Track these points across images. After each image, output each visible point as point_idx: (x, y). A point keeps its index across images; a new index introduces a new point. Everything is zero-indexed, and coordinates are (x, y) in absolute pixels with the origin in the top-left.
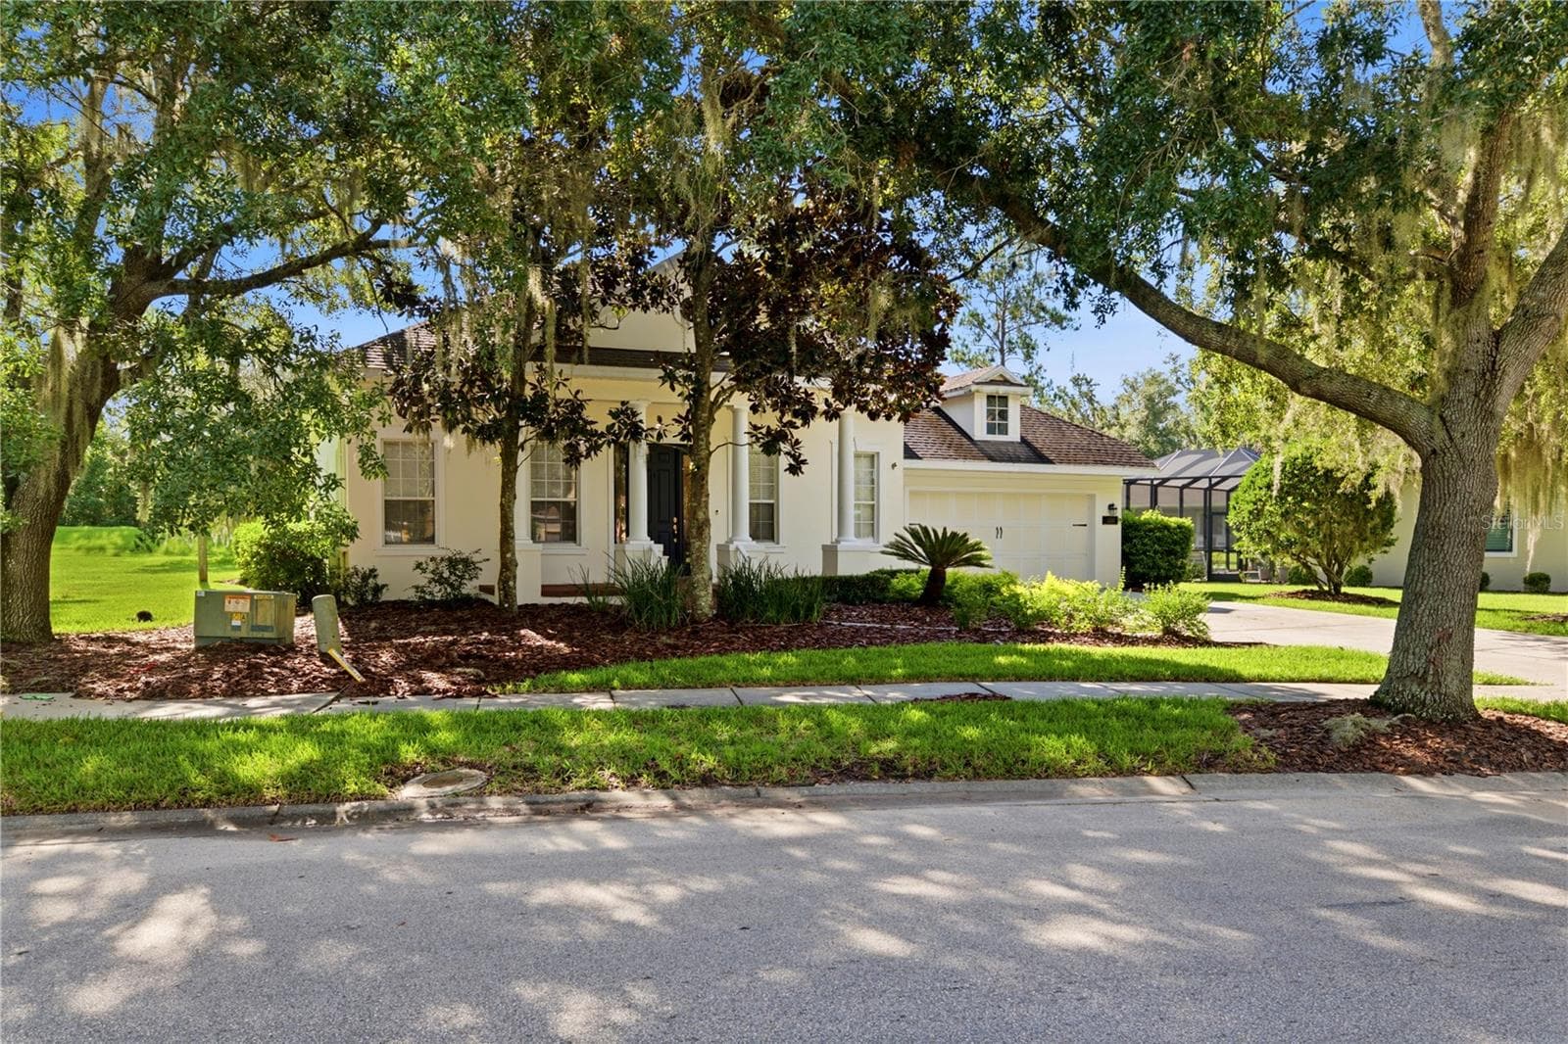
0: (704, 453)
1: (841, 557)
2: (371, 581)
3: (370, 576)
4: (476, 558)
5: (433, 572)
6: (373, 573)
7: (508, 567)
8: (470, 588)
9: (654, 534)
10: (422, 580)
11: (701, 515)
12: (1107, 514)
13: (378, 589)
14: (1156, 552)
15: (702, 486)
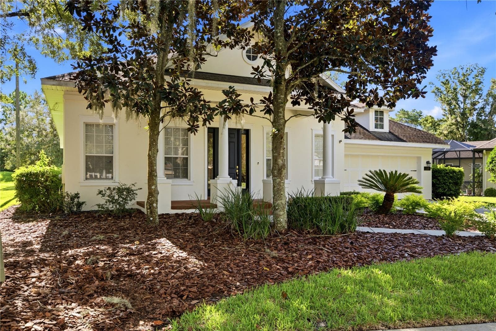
0: (282, 121)
1: (326, 186)
2: (76, 200)
3: (75, 197)
4: (133, 188)
5: (109, 196)
6: (77, 196)
7: (153, 194)
8: (131, 205)
9: (232, 174)
10: (102, 201)
11: (280, 162)
12: (426, 166)
13: (80, 205)
14: (450, 183)
15: (281, 143)
